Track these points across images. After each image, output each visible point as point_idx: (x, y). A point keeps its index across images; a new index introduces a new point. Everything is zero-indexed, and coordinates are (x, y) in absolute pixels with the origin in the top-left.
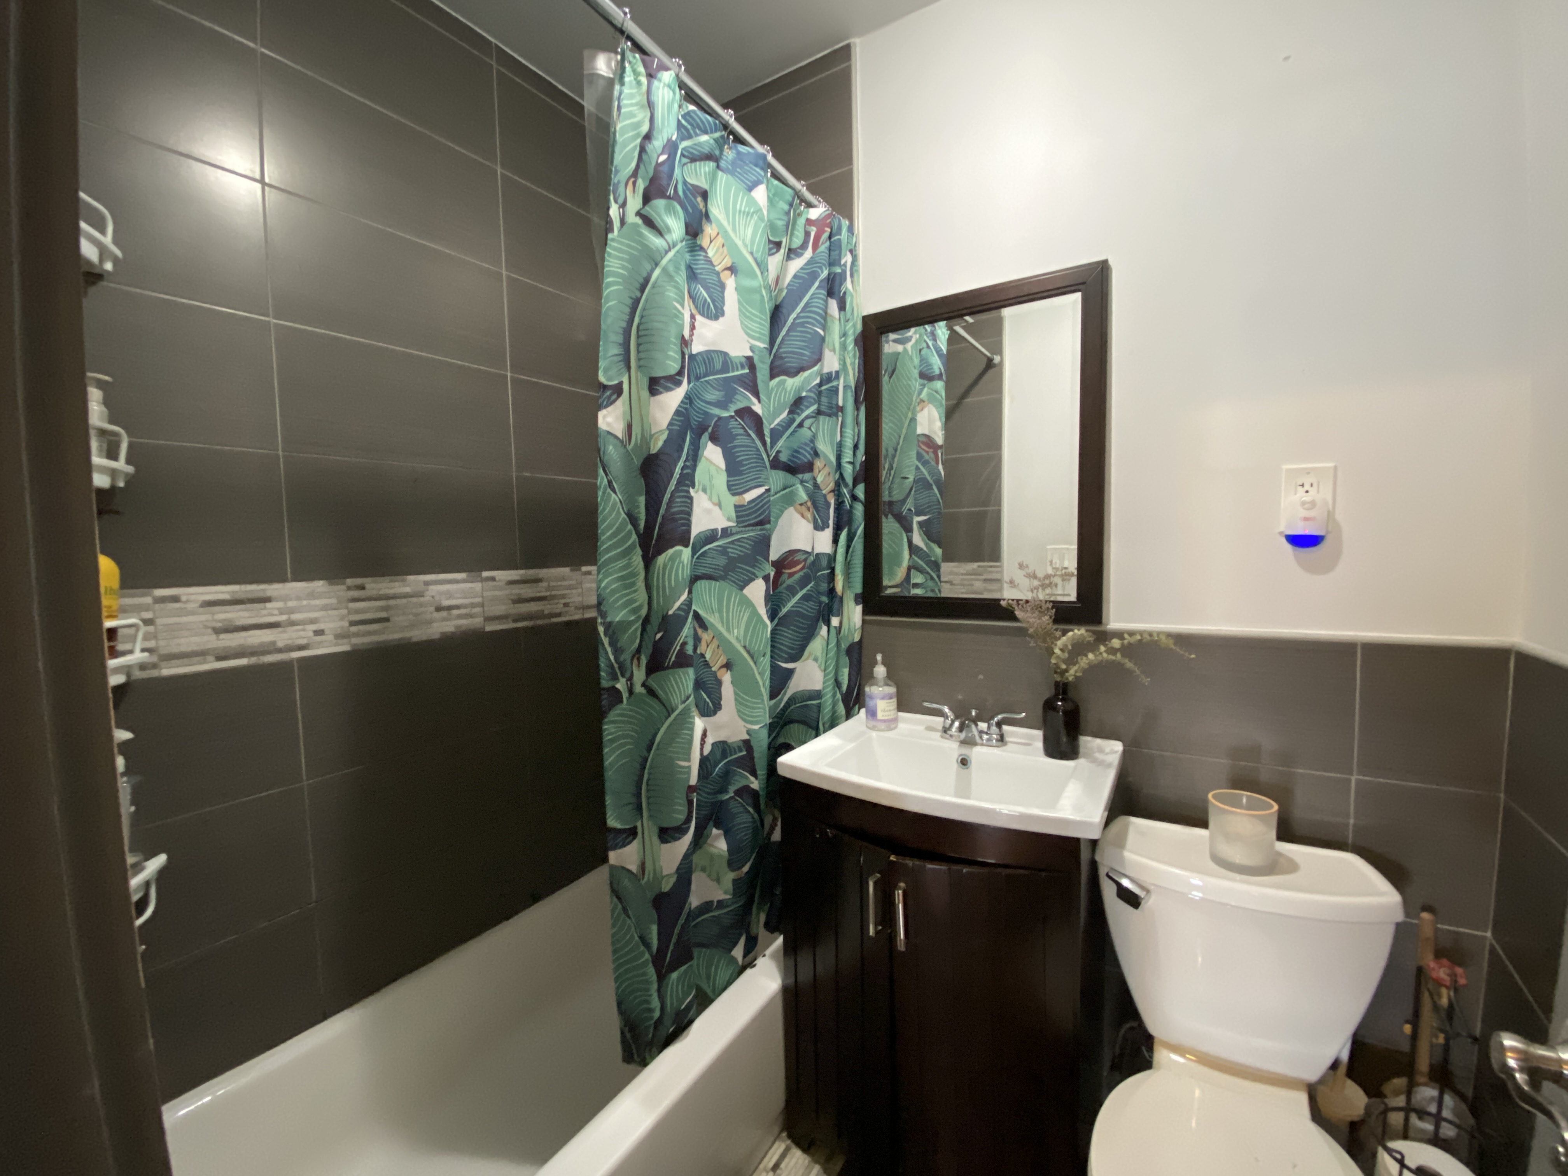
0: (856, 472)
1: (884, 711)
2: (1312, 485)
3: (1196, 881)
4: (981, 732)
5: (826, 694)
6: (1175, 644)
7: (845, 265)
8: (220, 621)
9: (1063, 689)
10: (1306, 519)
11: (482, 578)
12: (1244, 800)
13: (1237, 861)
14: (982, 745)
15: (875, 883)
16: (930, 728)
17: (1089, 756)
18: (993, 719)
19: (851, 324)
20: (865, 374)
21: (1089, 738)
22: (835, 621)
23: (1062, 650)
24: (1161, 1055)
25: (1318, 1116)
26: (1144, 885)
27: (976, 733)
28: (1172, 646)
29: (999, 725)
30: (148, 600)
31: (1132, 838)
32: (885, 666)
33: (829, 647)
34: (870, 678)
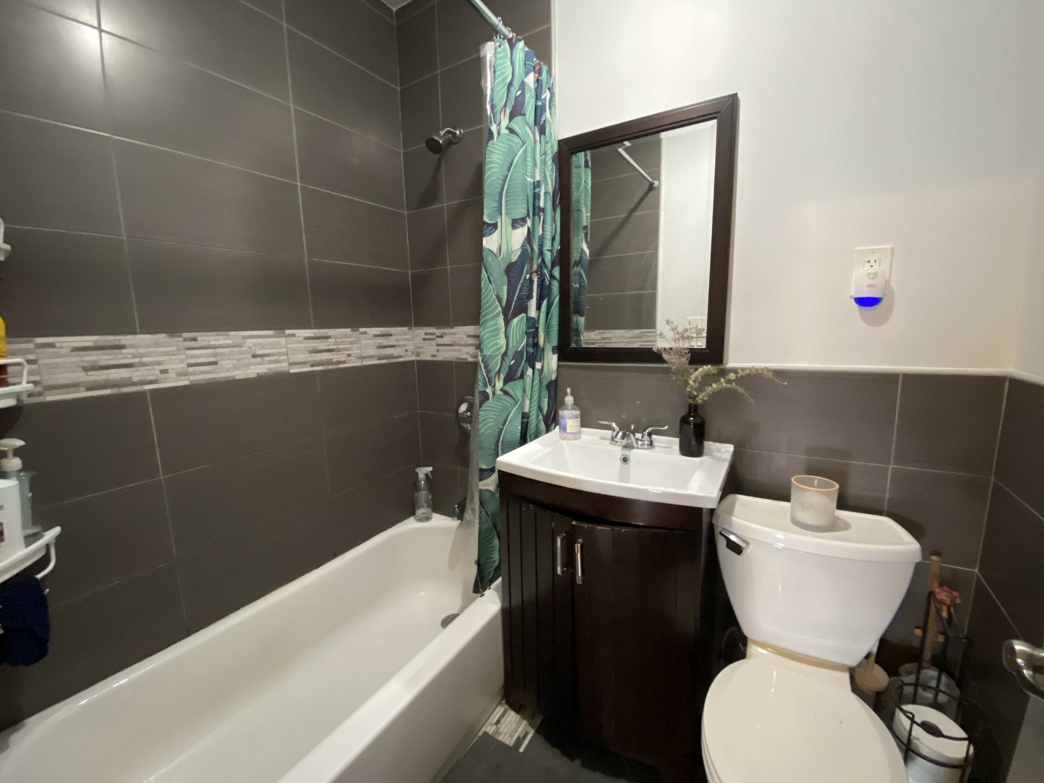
0: (553, 259)
1: (572, 427)
2: (875, 261)
3: (780, 535)
4: (637, 439)
5: (533, 415)
6: (774, 376)
7: (545, 99)
8: (87, 362)
9: (694, 409)
10: (870, 286)
11: (285, 334)
12: (816, 483)
13: (809, 523)
14: (638, 448)
15: (562, 540)
16: (602, 438)
17: (710, 454)
18: (646, 431)
19: (549, 145)
20: (560, 185)
21: (711, 443)
22: (538, 365)
23: (694, 381)
24: (752, 649)
25: (856, 689)
26: (745, 539)
27: (633, 440)
28: (772, 377)
29: (650, 435)
30: (31, 346)
31: (738, 509)
32: (573, 396)
33: (534, 383)
34: (563, 404)
